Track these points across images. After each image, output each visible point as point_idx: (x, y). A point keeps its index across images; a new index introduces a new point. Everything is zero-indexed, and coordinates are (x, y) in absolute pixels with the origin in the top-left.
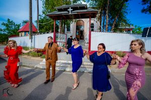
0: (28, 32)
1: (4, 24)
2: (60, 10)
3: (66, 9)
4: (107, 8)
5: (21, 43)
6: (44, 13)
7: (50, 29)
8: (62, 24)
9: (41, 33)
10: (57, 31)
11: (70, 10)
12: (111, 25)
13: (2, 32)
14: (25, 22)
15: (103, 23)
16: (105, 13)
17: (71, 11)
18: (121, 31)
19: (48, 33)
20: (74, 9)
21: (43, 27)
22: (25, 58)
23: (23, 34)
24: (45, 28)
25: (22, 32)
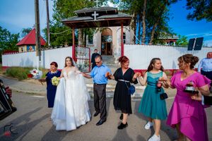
0: (34, 45)
2: (81, 15)
3: (89, 14)
4: (144, 13)
5: (23, 61)
7: (65, 41)
8: (83, 34)
9: (53, 47)
10: (76, 44)
11: (95, 15)
12: (148, 34)
14: (27, 31)
15: (139, 33)
16: (141, 19)
17: (97, 16)
18: (162, 42)
19: (64, 46)
20: (101, 13)
21: (54, 39)
22: (32, 83)
23: (25, 48)
24: (57, 39)
25: (23, 45)
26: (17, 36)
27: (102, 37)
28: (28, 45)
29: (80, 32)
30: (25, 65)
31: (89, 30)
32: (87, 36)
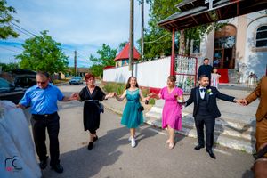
0: (128, 59)
1: (99, 52)
6: (151, 24)
7: (160, 51)
8: (186, 38)
9: (147, 59)
10: (177, 53)
13: (97, 63)
14: (124, 45)
17: (214, 2)
19: (159, 58)
21: (149, 50)
23: (120, 62)
24: (152, 50)
25: (119, 60)
26: (115, 52)
27: (216, 40)
28: (123, 59)
29: (183, 36)
30: (118, 81)
31: (195, 32)
32: (192, 41)
